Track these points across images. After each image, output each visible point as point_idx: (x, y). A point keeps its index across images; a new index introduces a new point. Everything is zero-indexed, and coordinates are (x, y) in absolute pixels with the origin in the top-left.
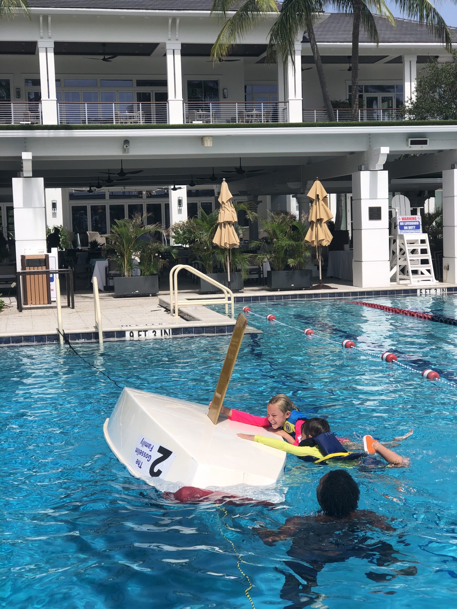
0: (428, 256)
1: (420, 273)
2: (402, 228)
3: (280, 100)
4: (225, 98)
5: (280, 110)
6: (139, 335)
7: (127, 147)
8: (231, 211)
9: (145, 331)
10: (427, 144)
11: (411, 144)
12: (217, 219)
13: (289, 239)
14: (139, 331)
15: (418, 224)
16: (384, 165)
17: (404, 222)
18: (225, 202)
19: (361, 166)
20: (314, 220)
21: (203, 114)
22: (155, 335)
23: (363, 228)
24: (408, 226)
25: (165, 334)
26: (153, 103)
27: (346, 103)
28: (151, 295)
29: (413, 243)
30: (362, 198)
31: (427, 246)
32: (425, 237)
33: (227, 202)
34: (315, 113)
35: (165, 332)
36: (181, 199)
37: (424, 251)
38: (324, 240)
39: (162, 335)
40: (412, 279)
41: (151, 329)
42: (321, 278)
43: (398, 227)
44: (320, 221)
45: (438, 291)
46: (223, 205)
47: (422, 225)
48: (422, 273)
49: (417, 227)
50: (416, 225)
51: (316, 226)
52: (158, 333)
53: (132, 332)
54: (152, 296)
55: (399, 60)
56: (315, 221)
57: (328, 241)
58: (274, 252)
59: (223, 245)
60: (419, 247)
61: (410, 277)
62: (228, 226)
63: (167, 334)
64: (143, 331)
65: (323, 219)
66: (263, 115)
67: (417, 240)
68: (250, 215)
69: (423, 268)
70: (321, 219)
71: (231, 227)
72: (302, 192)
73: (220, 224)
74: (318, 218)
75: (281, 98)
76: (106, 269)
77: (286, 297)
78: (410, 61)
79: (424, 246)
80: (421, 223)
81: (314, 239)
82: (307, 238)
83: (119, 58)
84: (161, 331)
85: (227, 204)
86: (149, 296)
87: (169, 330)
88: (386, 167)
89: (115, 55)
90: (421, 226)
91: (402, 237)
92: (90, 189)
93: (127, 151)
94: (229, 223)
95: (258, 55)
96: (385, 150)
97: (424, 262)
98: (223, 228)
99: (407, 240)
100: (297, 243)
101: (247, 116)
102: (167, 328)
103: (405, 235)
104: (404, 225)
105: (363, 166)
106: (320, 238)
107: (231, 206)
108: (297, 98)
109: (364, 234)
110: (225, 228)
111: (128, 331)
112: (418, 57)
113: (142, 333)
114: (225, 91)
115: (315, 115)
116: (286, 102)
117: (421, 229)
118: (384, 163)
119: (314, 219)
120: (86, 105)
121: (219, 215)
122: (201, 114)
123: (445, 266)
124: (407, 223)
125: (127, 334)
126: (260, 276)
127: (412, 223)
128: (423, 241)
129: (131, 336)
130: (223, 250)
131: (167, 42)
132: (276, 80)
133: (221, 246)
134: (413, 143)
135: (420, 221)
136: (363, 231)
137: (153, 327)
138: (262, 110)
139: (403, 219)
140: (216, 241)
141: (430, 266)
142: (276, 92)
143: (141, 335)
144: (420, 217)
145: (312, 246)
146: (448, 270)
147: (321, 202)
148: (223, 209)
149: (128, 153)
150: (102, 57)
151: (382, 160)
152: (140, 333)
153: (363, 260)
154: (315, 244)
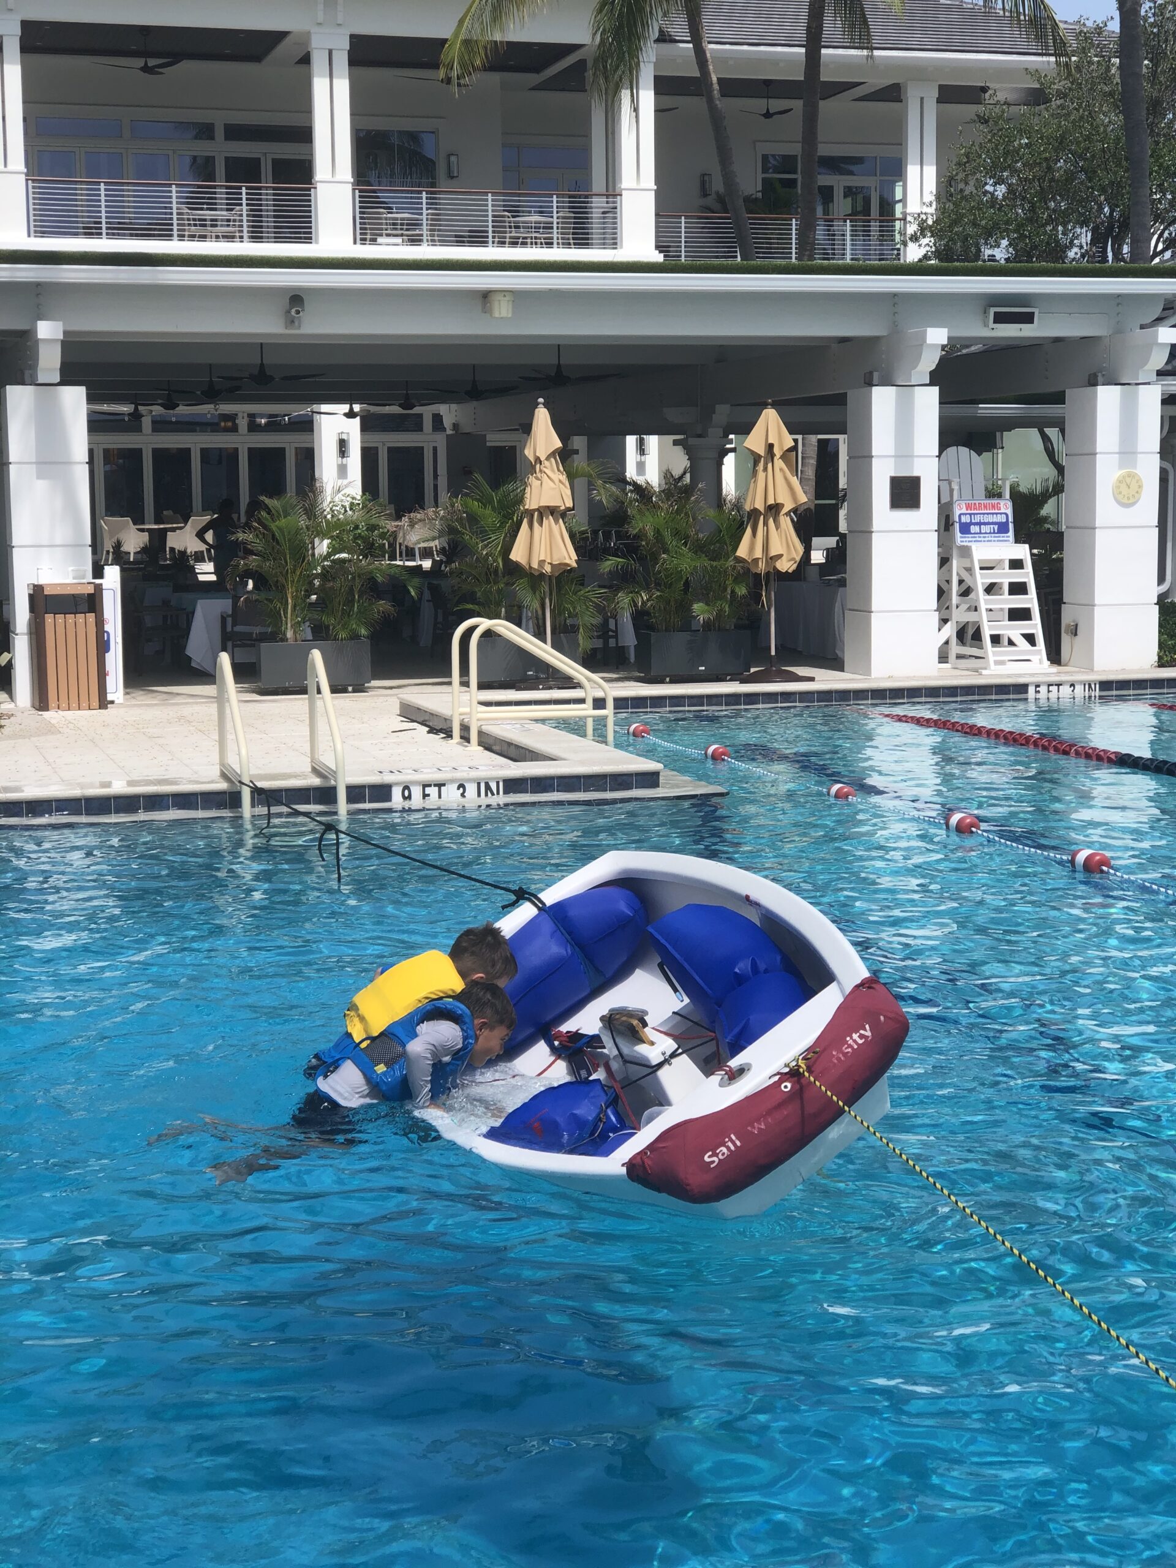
0: (1031, 601)
1: (1006, 642)
2: (965, 529)
3: (595, 190)
4: (452, 177)
5: (596, 214)
6: (425, 796)
7: (298, 312)
8: (557, 481)
9: (440, 785)
10: (1032, 322)
11: (995, 322)
12: (521, 500)
13: (696, 553)
14: (425, 786)
15: (1004, 520)
16: (931, 373)
17: (970, 514)
18: (542, 459)
19: (871, 373)
20: (761, 508)
21: (402, 219)
22: (463, 795)
23: (875, 527)
24: (980, 524)
25: (486, 795)
26: (267, 188)
27: (756, 199)
28: (350, 689)
29: (992, 568)
30: (874, 454)
31: (1027, 575)
32: (1023, 552)
33: (548, 459)
34: (683, 225)
35: (488, 787)
36: (344, 437)
37: (1018, 589)
38: (782, 555)
39: (479, 795)
40: (992, 658)
41: (452, 781)
42: (773, 653)
43: (957, 526)
44: (773, 511)
45: (1079, 689)
46: (538, 466)
47: (1014, 522)
48: (1011, 643)
49: (1003, 528)
50: (999, 524)
51: (766, 524)
52: (471, 789)
53: (406, 788)
54: (354, 691)
55: (893, 93)
56: (762, 510)
57: (793, 559)
58: (658, 584)
59: (535, 565)
60: (1006, 577)
61: (987, 652)
62: (549, 521)
63: (493, 794)
64: (435, 785)
65: (783, 505)
66: (555, 225)
67: (1001, 561)
68: (602, 491)
69: (1015, 630)
70: (777, 505)
71: (556, 522)
72: (699, 432)
73: (530, 513)
74: (771, 501)
75: (598, 183)
76: (223, 619)
77: (714, 700)
78: (922, 99)
79: (1017, 576)
80: (1011, 519)
81: (758, 553)
82: (742, 551)
83: (186, 66)
84: (479, 784)
85: (547, 463)
86: (345, 691)
87: (498, 783)
88: (936, 378)
89: (175, 57)
90: (1011, 526)
91: (966, 552)
92: (136, 409)
93: (296, 324)
94: (552, 511)
95: (537, 70)
96: (937, 336)
97: (1019, 615)
98: (536, 525)
99: (980, 561)
100: (715, 564)
101: (516, 227)
102: (492, 779)
103: (974, 547)
104: (971, 523)
105: (876, 375)
106: (773, 552)
107: (559, 470)
108: (643, 185)
109: (878, 543)
110: (541, 524)
111: (397, 784)
112: (941, 88)
113: (433, 791)
114: (453, 159)
115: (683, 230)
116: (612, 193)
117: (1011, 533)
118: (933, 367)
119: (760, 505)
120: (102, 186)
121: (528, 490)
122: (397, 219)
123: (1068, 626)
124: (977, 519)
125: (397, 793)
126: (606, 643)
127: (991, 519)
128: (1016, 564)
129: (405, 798)
130: (535, 579)
131: (314, 30)
132: (587, 135)
133: (530, 567)
134: (1000, 318)
135: (1010, 512)
136: (875, 537)
137: (458, 775)
138: (555, 215)
139: (968, 507)
140: (518, 554)
141: (1035, 625)
142: (585, 165)
143: (428, 795)
144: (1010, 504)
145: (754, 570)
146: (1076, 634)
147: (779, 463)
148: (539, 475)
149: (299, 327)
150: (141, 62)
151: (929, 361)
152: (428, 790)
153: (873, 609)
154: (762, 567)
